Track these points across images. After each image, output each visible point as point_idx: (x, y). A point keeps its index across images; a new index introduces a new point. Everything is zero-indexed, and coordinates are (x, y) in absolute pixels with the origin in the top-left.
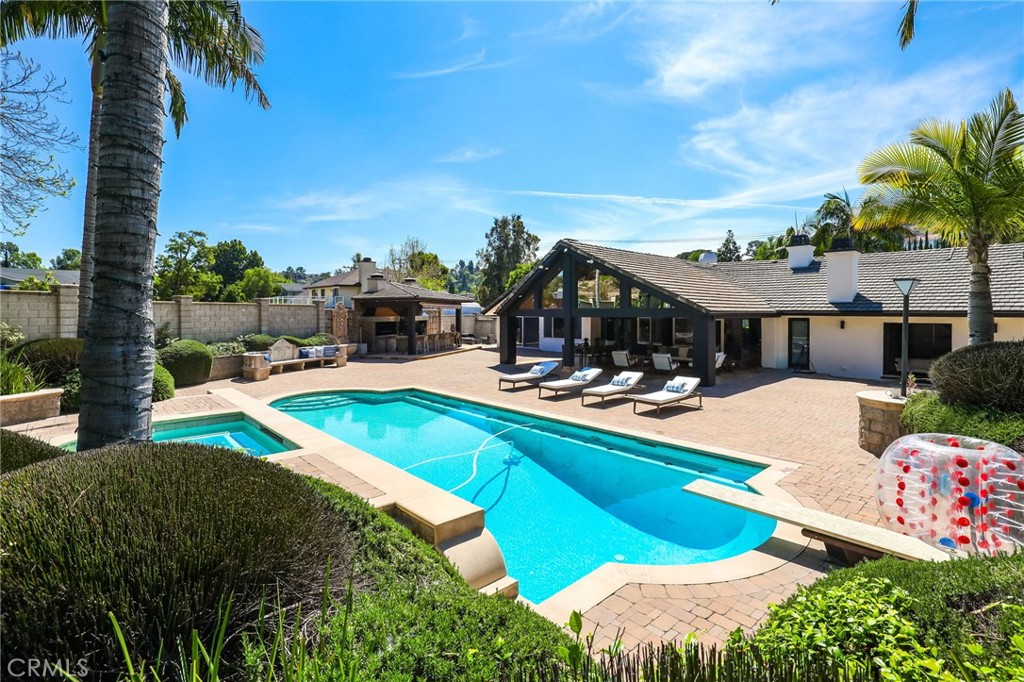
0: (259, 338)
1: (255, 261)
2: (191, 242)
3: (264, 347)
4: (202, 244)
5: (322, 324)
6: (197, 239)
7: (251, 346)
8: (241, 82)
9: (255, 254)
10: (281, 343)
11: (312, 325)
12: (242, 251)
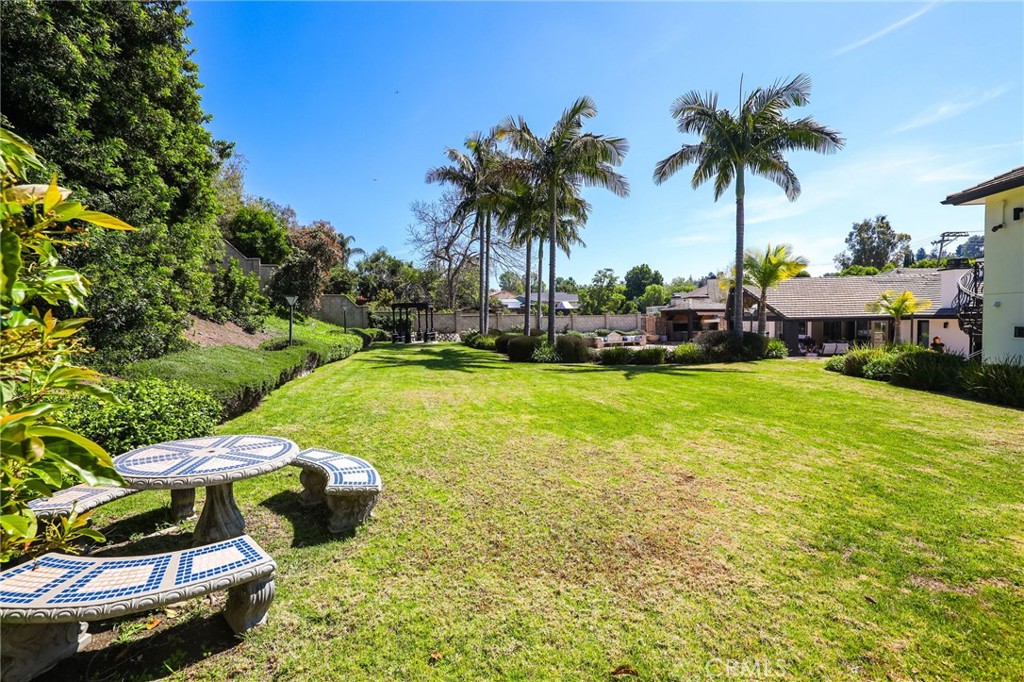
0: (603, 331)
1: (657, 279)
2: (605, 276)
3: (605, 335)
4: (611, 276)
5: (639, 325)
6: (608, 273)
7: (600, 334)
8: (577, 242)
9: (657, 273)
10: (613, 333)
11: (634, 325)
12: (648, 271)
